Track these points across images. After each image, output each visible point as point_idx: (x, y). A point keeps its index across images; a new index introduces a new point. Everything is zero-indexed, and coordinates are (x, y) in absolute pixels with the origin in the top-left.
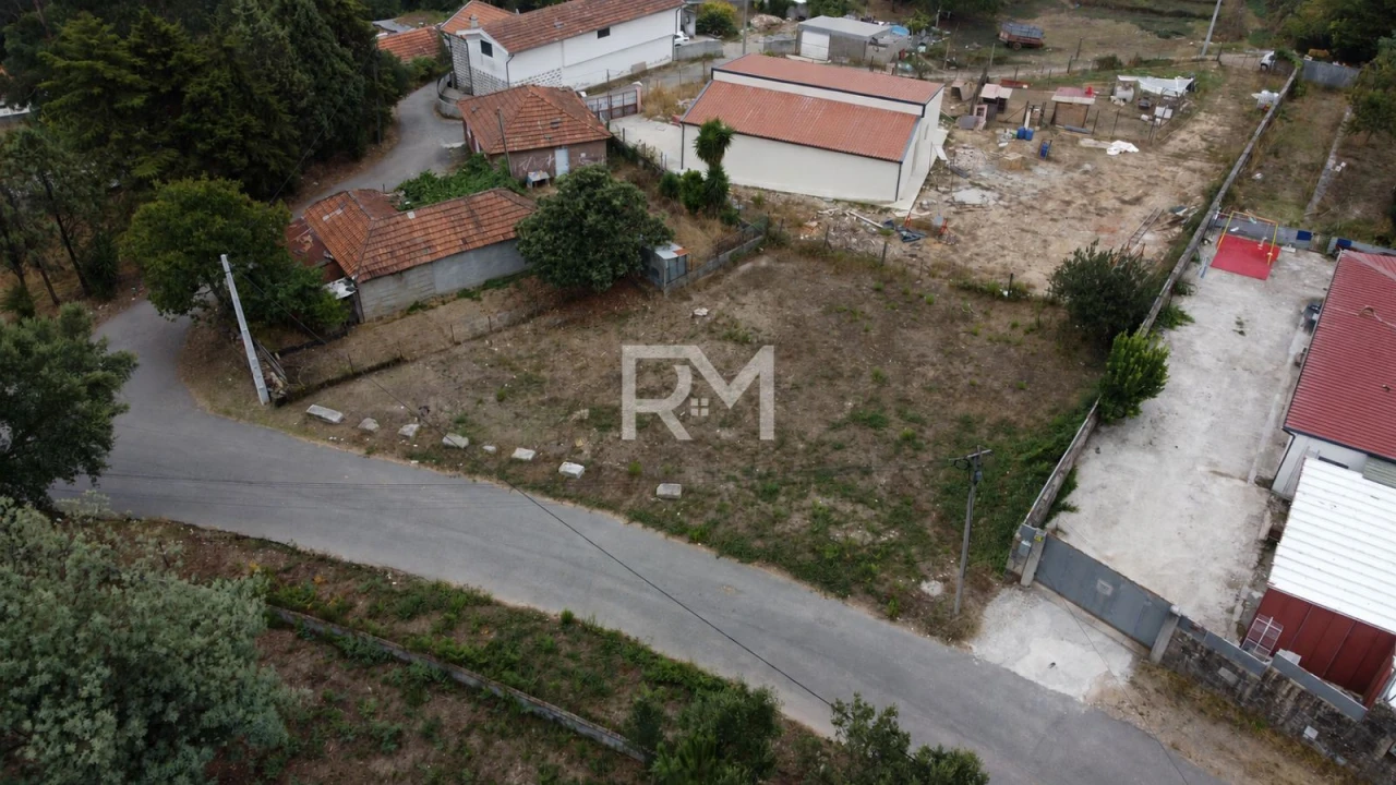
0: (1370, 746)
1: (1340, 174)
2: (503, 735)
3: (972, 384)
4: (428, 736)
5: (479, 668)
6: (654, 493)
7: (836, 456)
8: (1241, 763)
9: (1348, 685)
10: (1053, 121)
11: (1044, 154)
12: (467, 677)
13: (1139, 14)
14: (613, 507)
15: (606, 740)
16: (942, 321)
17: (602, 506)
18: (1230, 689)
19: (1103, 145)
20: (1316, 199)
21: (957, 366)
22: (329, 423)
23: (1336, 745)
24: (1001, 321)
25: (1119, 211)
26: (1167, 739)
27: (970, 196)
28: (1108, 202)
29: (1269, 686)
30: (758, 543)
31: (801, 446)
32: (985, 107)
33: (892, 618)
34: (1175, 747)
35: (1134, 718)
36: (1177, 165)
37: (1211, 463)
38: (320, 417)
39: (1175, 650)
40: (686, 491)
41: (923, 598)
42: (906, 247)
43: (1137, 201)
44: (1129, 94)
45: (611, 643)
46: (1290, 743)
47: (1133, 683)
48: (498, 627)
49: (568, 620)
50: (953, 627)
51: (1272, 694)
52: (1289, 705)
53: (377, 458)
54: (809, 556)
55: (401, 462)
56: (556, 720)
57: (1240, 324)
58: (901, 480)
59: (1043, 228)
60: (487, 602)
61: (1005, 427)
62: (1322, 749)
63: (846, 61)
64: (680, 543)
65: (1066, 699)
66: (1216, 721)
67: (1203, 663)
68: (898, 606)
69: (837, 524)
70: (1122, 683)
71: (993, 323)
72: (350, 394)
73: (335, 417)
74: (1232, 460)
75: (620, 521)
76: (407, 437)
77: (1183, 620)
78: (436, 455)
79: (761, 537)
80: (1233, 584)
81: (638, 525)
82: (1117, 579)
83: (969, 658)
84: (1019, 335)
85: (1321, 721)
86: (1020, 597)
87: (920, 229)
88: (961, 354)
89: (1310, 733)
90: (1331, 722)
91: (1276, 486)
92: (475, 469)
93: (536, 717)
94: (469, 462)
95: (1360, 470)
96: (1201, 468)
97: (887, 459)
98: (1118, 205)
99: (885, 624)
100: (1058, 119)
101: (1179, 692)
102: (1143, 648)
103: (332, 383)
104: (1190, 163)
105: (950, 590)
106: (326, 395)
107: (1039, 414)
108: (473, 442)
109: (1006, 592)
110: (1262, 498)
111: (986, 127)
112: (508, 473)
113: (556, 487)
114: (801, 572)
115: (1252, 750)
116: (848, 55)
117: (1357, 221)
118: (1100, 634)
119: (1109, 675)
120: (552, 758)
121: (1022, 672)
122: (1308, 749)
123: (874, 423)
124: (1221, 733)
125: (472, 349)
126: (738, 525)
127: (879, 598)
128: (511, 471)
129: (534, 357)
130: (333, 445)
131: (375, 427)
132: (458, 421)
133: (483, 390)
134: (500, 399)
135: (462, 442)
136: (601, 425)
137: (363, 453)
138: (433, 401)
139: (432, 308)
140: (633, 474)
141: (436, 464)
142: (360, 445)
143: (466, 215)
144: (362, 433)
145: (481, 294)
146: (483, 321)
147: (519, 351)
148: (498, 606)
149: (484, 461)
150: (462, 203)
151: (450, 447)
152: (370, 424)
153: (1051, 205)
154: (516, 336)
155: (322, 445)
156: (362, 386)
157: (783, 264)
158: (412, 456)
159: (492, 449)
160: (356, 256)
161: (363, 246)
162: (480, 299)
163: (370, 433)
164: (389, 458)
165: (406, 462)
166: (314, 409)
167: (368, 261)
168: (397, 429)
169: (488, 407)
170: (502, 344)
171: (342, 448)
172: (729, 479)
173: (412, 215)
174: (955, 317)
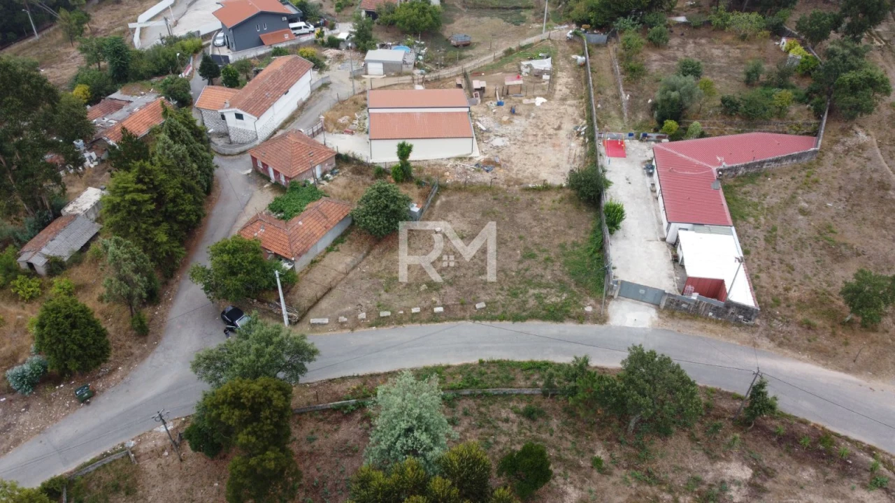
0: (727, 312)
1: (629, 101)
2: (491, 404)
3: (554, 230)
4: (466, 414)
5: (467, 388)
6: (475, 308)
7: (528, 273)
8: (697, 329)
9: (712, 297)
10: (508, 94)
11: (513, 112)
12: (467, 392)
13: (497, 11)
14: (463, 318)
15: (525, 392)
16: (527, 207)
17: (459, 319)
18: (685, 309)
19: (532, 101)
20: (626, 114)
21: (545, 225)
22: (325, 324)
23: (718, 315)
24: (548, 200)
25: (556, 134)
26: (676, 330)
27: (498, 142)
28: (551, 131)
29: (697, 305)
30: (524, 314)
31: (514, 274)
32: (478, 92)
33: (581, 323)
34: (679, 331)
35: (664, 327)
36: (564, 104)
37: (645, 238)
38: (318, 323)
39: (668, 303)
40: (486, 303)
41: (587, 314)
42: (489, 174)
43: (559, 128)
44: (528, 70)
45: (500, 364)
46: (706, 319)
47: (659, 317)
48: (460, 373)
49: (481, 362)
50: (601, 319)
51: (698, 307)
52: (703, 308)
53: (357, 331)
54: (544, 312)
55: (368, 329)
56: (504, 393)
57: (627, 179)
58: (554, 276)
59: (534, 150)
60: (449, 367)
61: (574, 244)
62: (714, 317)
63: (393, 74)
64: (497, 323)
65: (645, 329)
66: (686, 319)
67: (677, 305)
68: (581, 318)
69: (545, 298)
70: (656, 319)
71: (545, 202)
72: (321, 310)
73: (326, 321)
74: (651, 235)
75: (470, 323)
76: (363, 319)
77: (669, 295)
78: (380, 322)
79: (524, 311)
80: (671, 277)
81: (478, 322)
82: (645, 288)
83: (611, 327)
84: (557, 205)
85: (714, 310)
86: (615, 302)
87: (490, 164)
88: (543, 219)
89: (711, 314)
90: (716, 310)
91: (667, 240)
92: (400, 322)
93: (498, 395)
94: (398, 320)
95: (693, 230)
96: (643, 240)
97: (545, 269)
98: (555, 132)
99: (580, 325)
100: (510, 92)
101: (672, 315)
102: (657, 306)
103: (310, 308)
104: (568, 102)
105: (594, 308)
106: (311, 313)
107: (582, 235)
108: (392, 312)
109: (611, 303)
110: (664, 245)
111: (482, 102)
112: (414, 319)
113: (435, 318)
114: (544, 318)
115: (698, 324)
116: (393, 71)
117: (642, 122)
118: (643, 306)
119: (652, 318)
120: (511, 404)
121: (627, 325)
122: (711, 320)
123: (532, 256)
124: (688, 323)
125: (355, 274)
126: (513, 310)
127: (574, 318)
128: (415, 318)
129: (384, 269)
130: (334, 333)
131: (345, 319)
132: (379, 306)
133: (376, 290)
134: (386, 291)
135: (388, 313)
136: (435, 290)
137: (349, 331)
138: (360, 301)
139: (321, 260)
140: (462, 304)
141: (384, 325)
142: (345, 328)
143: (320, 215)
144: (342, 323)
145: (336, 248)
146: (349, 260)
147: (376, 268)
148: (453, 366)
149: (402, 318)
150: (316, 211)
151: (384, 317)
152: (343, 319)
153: (530, 138)
154: (369, 263)
155: (328, 334)
156: (324, 304)
157: (452, 198)
158: (371, 326)
159: (402, 312)
160: (288, 249)
161: (290, 244)
162: (338, 250)
163: (345, 322)
164: (362, 330)
165: (371, 329)
166: (312, 321)
167: (295, 250)
168: (356, 317)
169: (385, 296)
170: (366, 268)
171: (339, 332)
172: (498, 294)
173: (300, 223)
174: (531, 203)
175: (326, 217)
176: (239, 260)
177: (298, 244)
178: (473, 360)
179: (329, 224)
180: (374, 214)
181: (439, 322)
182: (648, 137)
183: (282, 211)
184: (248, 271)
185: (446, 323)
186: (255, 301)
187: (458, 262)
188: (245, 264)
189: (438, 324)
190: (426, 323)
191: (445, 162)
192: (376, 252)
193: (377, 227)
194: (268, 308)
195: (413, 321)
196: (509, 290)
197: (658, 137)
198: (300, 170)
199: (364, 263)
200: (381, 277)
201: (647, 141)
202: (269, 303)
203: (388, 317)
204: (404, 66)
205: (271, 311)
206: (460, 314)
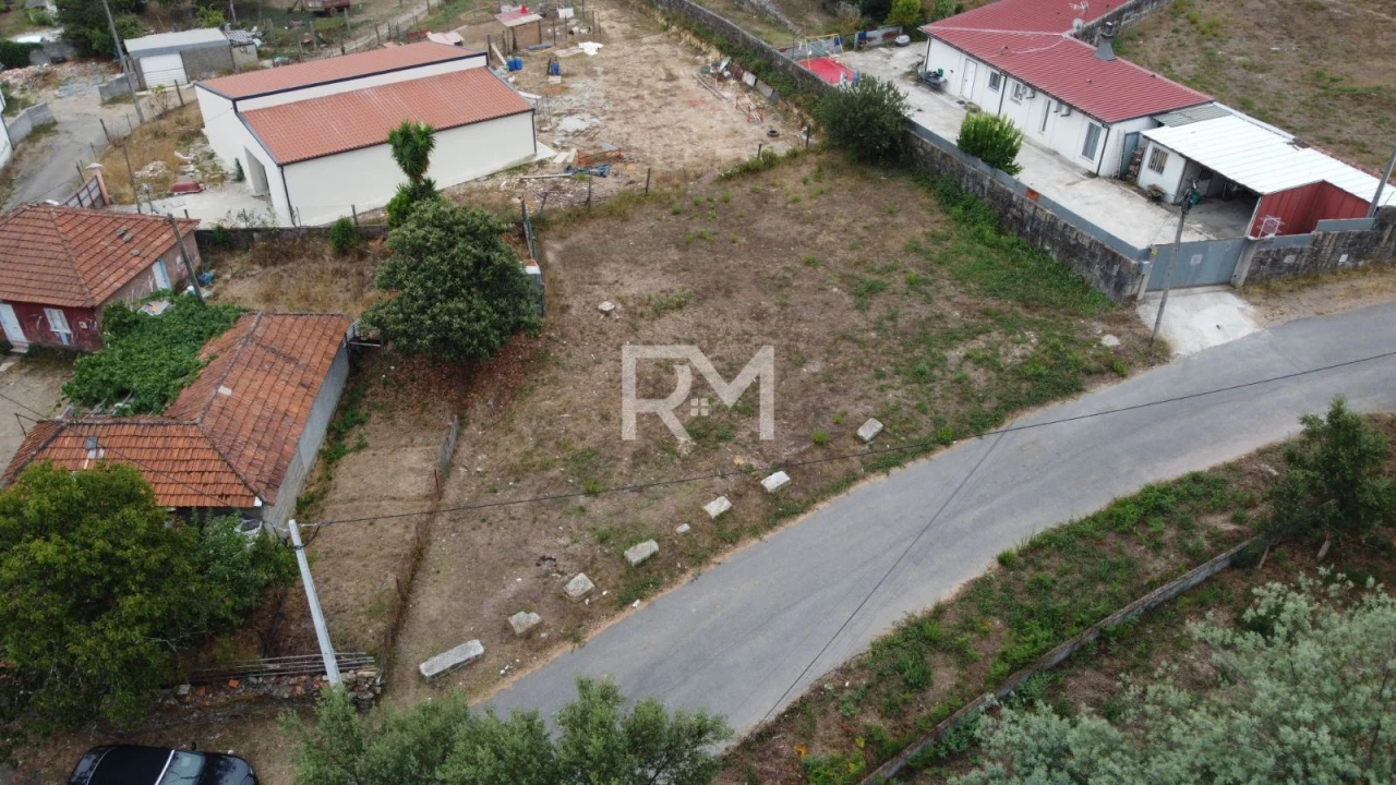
0: (1379, 240)
3: (866, 228)
6: (862, 441)
7: (902, 322)
11: (554, 72)
14: (851, 479)
16: (759, 207)
18: (1290, 267)
19: (576, 50)
21: (834, 224)
22: (477, 659)
23: (1359, 255)
24: (791, 182)
25: (676, 87)
27: (572, 124)
28: (662, 85)
29: (1318, 245)
31: (873, 335)
33: (1123, 376)
36: (641, 44)
38: (454, 667)
39: (1254, 267)
40: (878, 420)
41: (1116, 352)
42: (611, 179)
43: (672, 77)
45: (1056, 543)
46: (1344, 271)
47: (1254, 304)
49: (1004, 561)
50: (1156, 350)
51: (1319, 250)
52: (1330, 249)
53: (593, 635)
54: (1025, 386)
55: (620, 617)
58: (963, 307)
59: (661, 120)
61: (934, 238)
62: (1349, 264)
64: (941, 454)
65: (1255, 336)
67: (1275, 262)
68: (1112, 368)
69: (996, 356)
70: (1251, 309)
71: (788, 187)
72: (432, 623)
73: (476, 648)
74: (1064, 175)
75: (878, 480)
76: (588, 594)
77: (1260, 243)
78: (641, 582)
79: (980, 400)
82: (1205, 246)
83: (1187, 360)
84: (818, 185)
85: (1352, 246)
86: (1149, 307)
87: (591, 163)
88: (818, 216)
89: (1343, 259)
90: (1357, 244)
91: (1101, 172)
96: (1061, 187)
97: (929, 301)
98: (670, 85)
99: (1125, 382)
101: (1274, 290)
102: (1226, 284)
103: (394, 633)
104: (647, 39)
105: (1118, 334)
106: (407, 648)
107: (930, 218)
108: (659, 539)
110: (1102, 182)
112: (726, 533)
113: (781, 509)
115: (1335, 288)
118: (1202, 295)
121: (1214, 342)
122: (1356, 269)
123: (875, 288)
124: (1313, 293)
125: (462, 486)
126: (951, 408)
127: (1100, 372)
128: (730, 528)
129: (540, 443)
130: (520, 674)
131: (535, 618)
132: (603, 540)
133: (559, 501)
134: (592, 493)
135: (648, 548)
136: (721, 438)
137: (568, 647)
138: (539, 550)
139: (325, 491)
140: (819, 444)
141: (658, 586)
142: (547, 644)
143: (270, 357)
144: (529, 635)
145: (351, 441)
146: (413, 457)
147: (511, 450)
148: (950, 605)
149: (693, 543)
150: (252, 347)
151: (644, 562)
152: (522, 620)
153: (635, 104)
154: (477, 445)
155: (507, 684)
156: (430, 603)
157: (574, 239)
158: (624, 602)
159: (685, 527)
160: (227, 478)
161: (223, 458)
162: (361, 447)
163: (538, 627)
164: (605, 625)
165: (628, 612)
166: (429, 668)
167: (252, 475)
168: (562, 597)
169: (599, 507)
170: (477, 461)
171: (538, 665)
172: (881, 389)
173: (225, 391)
174: (762, 200)
175: (289, 359)
176: (99, 544)
177: (250, 452)
178: (982, 565)
179: (310, 376)
180: (451, 294)
181: (803, 511)
182: (870, 39)
183: (122, 393)
184: (149, 572)
185: (820, 506)
186: (184, 689)
187: (720, 358)
188: (132, 552)
189: (801, 518)
190: (770, 527)
191: (489, 184)
192: (479, 410)
193: (477, 327)
194: (251, 693)
195: (733, 539)
196: (898, 372)
197: (886, 36)
198: (114, 281)
199: (465, 450)
200: (546, 467)
201: (870, 48)
202: (242, 676)
203: (654, 556)
204: (236, 51)
205: (266, 699)
206: (837, 469)
